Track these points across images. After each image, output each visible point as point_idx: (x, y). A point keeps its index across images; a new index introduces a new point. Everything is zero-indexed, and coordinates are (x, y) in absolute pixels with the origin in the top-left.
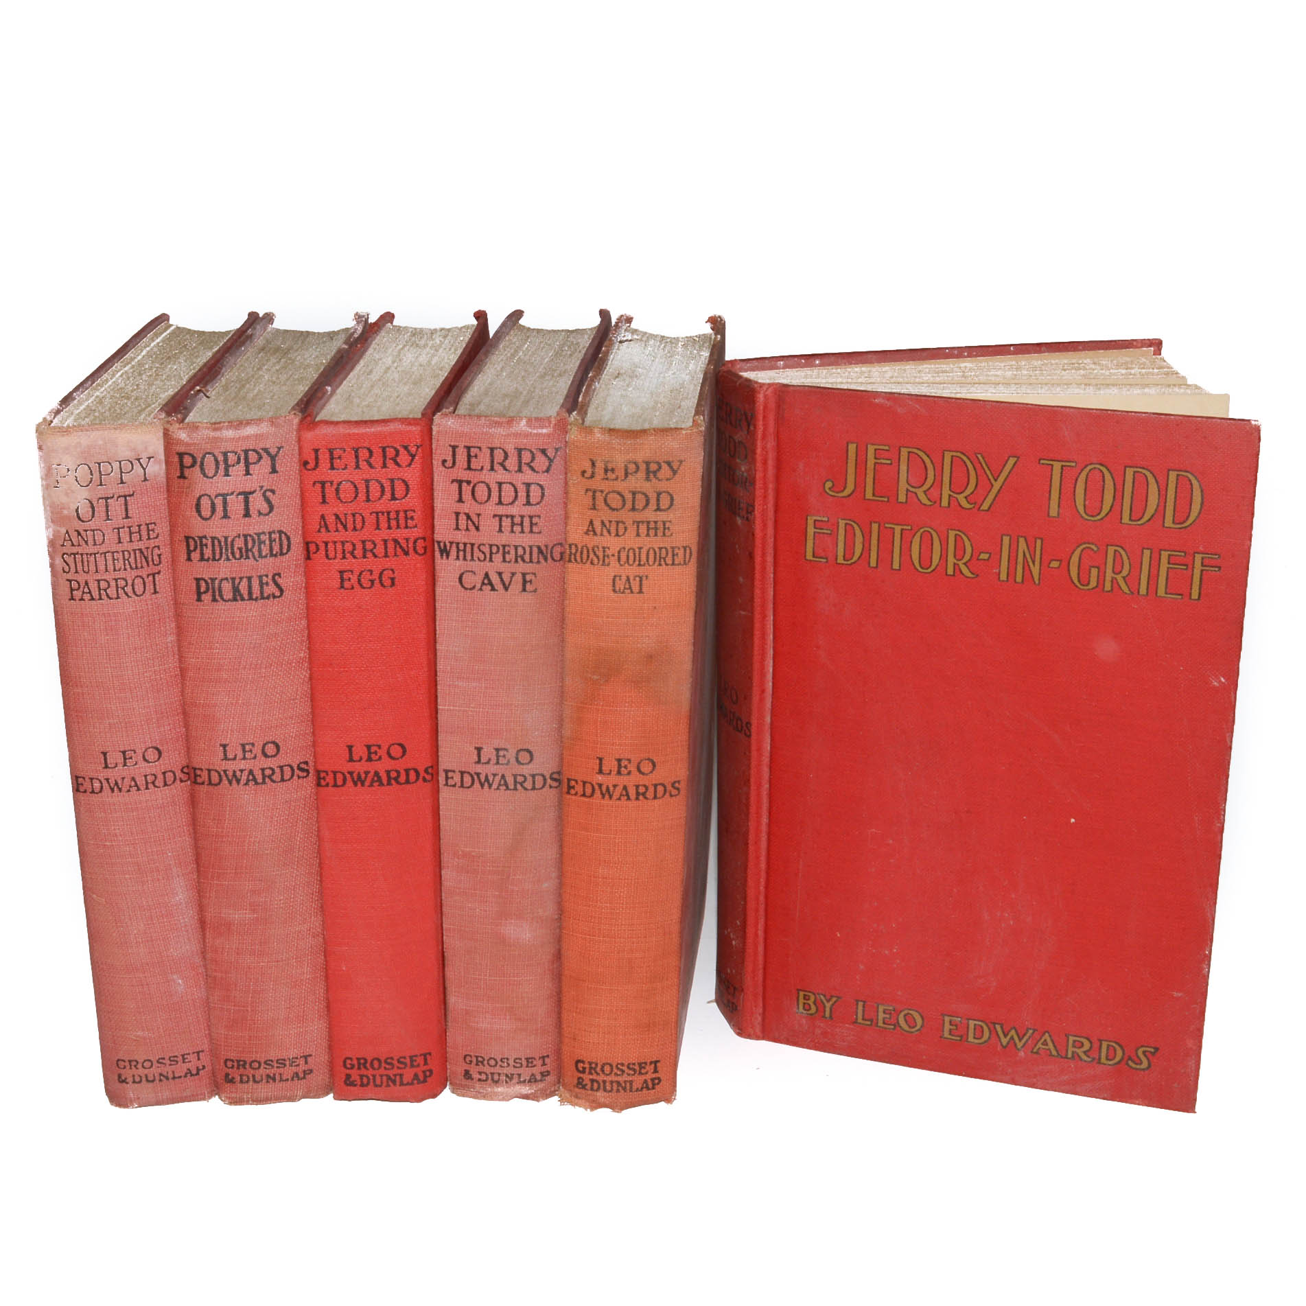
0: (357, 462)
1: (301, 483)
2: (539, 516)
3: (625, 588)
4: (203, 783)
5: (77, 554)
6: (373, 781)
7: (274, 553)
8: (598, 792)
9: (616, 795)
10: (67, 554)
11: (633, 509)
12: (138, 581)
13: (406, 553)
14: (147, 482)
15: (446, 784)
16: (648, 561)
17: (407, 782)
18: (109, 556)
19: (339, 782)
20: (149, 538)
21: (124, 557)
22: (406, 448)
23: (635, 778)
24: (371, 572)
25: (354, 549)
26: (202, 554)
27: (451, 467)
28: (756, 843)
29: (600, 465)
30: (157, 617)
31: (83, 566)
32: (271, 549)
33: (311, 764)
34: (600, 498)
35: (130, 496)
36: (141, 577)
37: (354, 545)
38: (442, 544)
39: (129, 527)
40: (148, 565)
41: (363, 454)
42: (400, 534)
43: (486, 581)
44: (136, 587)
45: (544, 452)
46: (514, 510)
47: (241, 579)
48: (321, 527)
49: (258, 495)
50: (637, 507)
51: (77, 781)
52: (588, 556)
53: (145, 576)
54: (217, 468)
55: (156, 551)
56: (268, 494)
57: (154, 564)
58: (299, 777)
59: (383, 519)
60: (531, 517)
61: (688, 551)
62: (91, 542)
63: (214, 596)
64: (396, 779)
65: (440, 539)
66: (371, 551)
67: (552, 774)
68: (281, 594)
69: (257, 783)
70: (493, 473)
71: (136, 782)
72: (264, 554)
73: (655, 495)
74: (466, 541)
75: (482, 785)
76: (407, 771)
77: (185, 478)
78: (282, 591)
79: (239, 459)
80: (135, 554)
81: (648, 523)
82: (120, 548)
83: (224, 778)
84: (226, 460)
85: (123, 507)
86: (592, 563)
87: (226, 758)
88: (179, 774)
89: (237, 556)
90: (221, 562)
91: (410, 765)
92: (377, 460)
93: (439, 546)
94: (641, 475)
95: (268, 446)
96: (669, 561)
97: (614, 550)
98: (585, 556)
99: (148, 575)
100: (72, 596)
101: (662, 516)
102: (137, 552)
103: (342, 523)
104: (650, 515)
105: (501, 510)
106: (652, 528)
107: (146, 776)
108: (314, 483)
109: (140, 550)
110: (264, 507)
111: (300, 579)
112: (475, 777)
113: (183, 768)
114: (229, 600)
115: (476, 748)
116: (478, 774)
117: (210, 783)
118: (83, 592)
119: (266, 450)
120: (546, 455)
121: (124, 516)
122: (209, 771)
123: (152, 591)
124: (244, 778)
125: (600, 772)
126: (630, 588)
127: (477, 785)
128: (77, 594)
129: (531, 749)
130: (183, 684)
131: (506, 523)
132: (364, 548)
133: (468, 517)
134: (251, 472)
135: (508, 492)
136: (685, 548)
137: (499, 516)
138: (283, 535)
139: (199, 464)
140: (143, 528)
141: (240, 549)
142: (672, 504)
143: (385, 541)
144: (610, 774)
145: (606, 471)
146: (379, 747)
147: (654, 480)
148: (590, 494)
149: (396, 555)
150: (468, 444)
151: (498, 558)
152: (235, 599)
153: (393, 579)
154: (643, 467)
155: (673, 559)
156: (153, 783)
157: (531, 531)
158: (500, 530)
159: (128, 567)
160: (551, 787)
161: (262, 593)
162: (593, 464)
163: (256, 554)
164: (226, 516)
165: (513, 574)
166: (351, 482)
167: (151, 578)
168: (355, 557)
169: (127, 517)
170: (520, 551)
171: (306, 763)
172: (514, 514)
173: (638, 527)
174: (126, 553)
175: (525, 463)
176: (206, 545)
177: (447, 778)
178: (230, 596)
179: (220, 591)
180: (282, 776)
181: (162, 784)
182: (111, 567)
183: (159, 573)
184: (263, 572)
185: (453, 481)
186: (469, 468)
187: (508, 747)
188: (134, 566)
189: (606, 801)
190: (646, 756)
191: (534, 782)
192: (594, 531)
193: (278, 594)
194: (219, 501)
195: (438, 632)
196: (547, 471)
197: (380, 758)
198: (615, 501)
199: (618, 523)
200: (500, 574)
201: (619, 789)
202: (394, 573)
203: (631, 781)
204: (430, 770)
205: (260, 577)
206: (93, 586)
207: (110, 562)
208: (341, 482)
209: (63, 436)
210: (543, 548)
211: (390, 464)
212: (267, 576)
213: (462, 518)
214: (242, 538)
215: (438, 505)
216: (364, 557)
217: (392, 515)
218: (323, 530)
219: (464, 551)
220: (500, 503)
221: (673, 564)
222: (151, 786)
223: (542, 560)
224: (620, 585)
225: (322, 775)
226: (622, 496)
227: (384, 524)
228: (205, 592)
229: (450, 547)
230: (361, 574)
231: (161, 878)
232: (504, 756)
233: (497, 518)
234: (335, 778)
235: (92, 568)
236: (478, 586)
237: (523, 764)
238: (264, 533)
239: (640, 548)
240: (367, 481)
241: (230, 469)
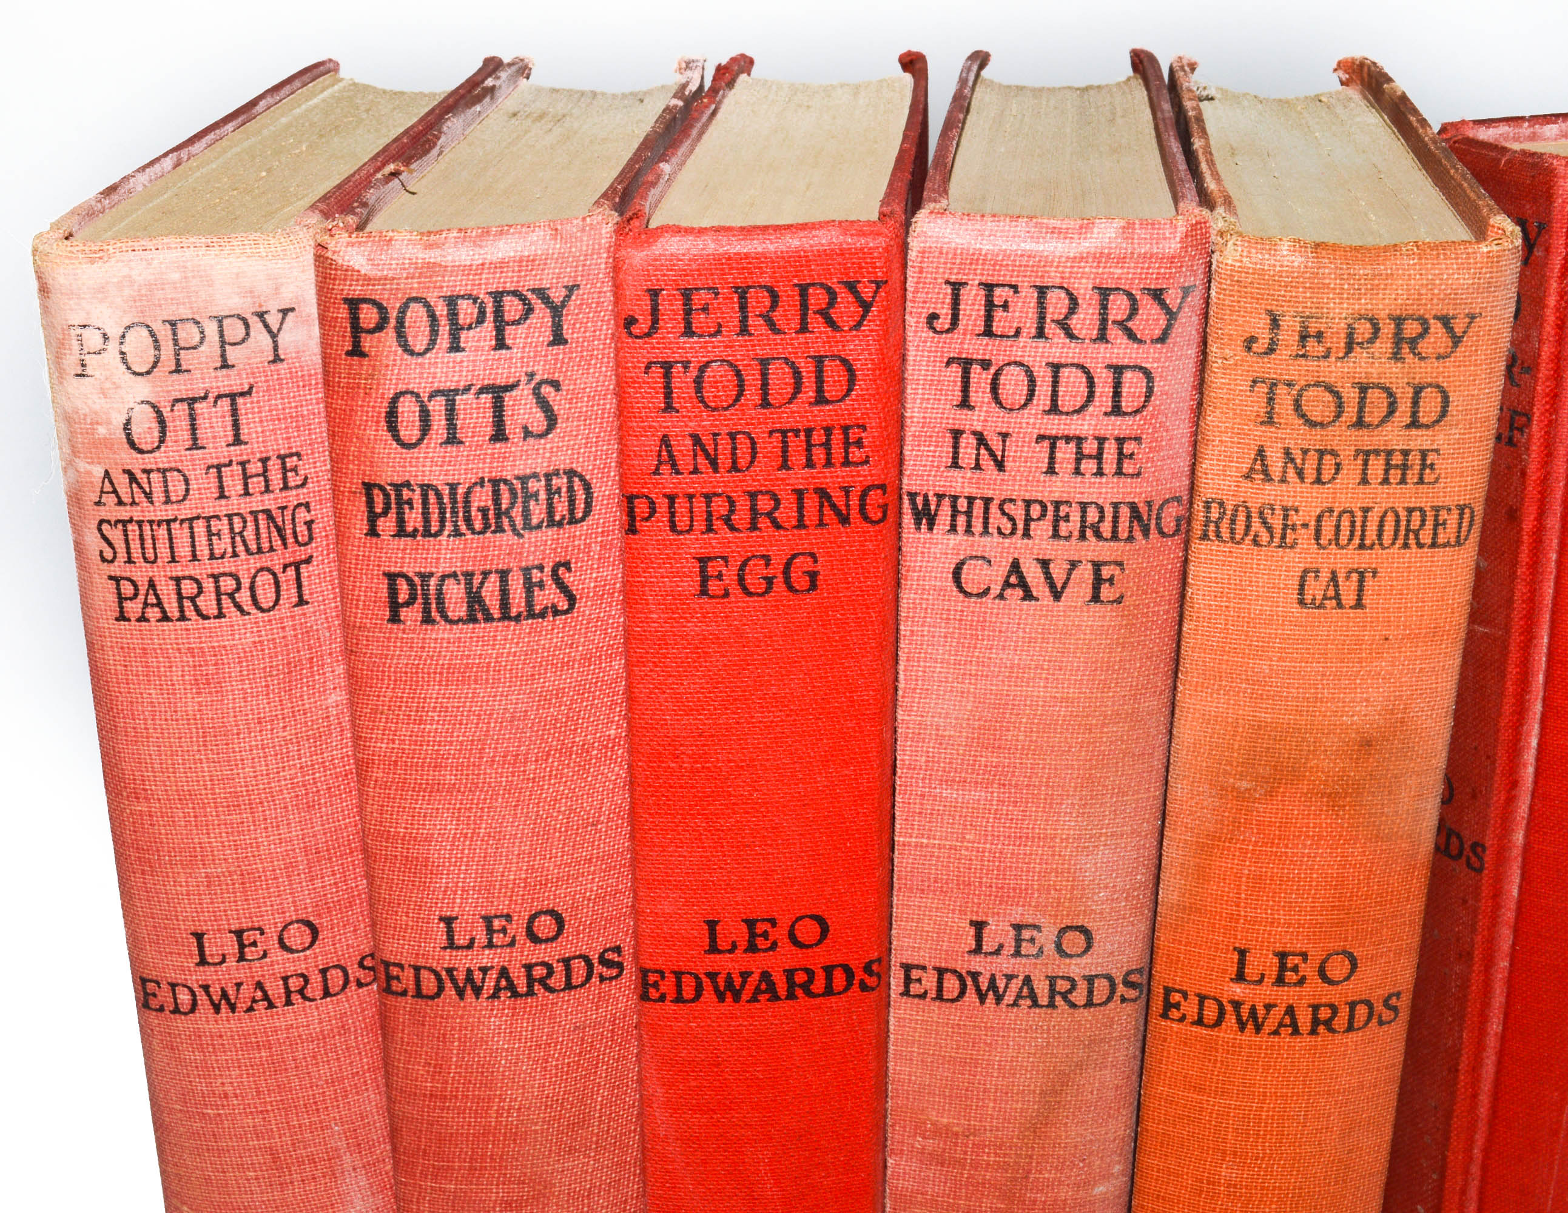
0: (744, 320)
1: (618, 365)
2: (1138, 439)
3: (1325, 598)
4: (404, 993)
5: (131, 521)
6: (758, 991)
7: (557, 518)
8: (1231, 1019)
9: (1270, 1024)
10: (109, 522)
11: (1360, 423)
12: (265, 579)
13: (844, 520)
14: (280, 366)
15: (906, 993)
16: (1380, 536)
17: (829, 991)
18: (200, 528)
19: (688, 992)
20: (286, 487)
21: (232, 529)
22: (852, 287)
23: (1315, 990)
24: (767, 559)
25: (732, 511)
26: (401, 521)
27: (948, 331)
28: (1474, 1069)
29: (1290, 326)
30: (305, 654)
31: (143, 548)
32: (551, 510)
33: (628, 951)
34: (1284, 398)
35: (242, 394)
36: (269, 570)
37: (731, 502)
38: (919, 500)
39: (243, 464)
40: (285, 544)
41: (758, 301)
42: (834, 478)
43: (1013, 580)
44: (259, 592)
45: (1157, 295)
46: (1084, 425)
47: (486, 574)
48: (660, 463)
49: (524, 392)
50: (1367, 419)
51: (144, 988)
52: (1248, 527)
53: (278, 569)
54: (434, 332)
55: (302, 515)
56: (546, 390)
57: (297, 541)
58: (602, 979)
59: (796, 444)
60: (1120, 441)
61: (1467, 516)
62: (158, 495)
63: (427, 611)
64: (806, 988)
65: (914, 489)
66: (769, 515)
67: (1128, 973)
68: (571, 606)
69: (515, 994)
70: (1041, 343)
71: (265, 992)
72: (535, 521)
73: (1410, 391)
74: (974, 491)
75: (982, 997)
76: (828, 970)
77: (363, 355)
78: (572, 599)
79: (482, 313)
80: (256, 520)
81: (1389, 453)
82: (223, 508)
83: (448, 985)
84: (453, 315)
85: (229, 419)
86: (1256, 542)
87: (451, 945)
88: (354, 972)
89: (478, 525)
90: (443, 538)
91: (837, 958)
92: (787, 315)
93: (913, 502)
94: (1384, 346)
95: (545, 284)
96: (1426, 537)
97: (1307, 514)
98: (1240, 527)
99: (285, 567)
100: (122, 612)
101: (1420, 440)
102: (261, 516)
103: (707, 455)
104: (1394, 436)
105: (1055, 425)
106: (1397, 466)
107: (285, 979)
108: (648, 368)
109: (267, 512)
110: (537, 420)
111: (613, 574)
112: (969, 982)
113: (363, 958)
114: (460, 620)
115: (972, 923)
116: (975, 976)
117: (419, 994)
118: (146, 604)
119: (541, 293)
120: (1162, 304)
121: (231, 439)
122: (417, 969)
123: (295, 600)
124: (490, 984)
125: (1240, 977)
126: (1337, 597)
127: (971, 996)
128: (133, 608)
129: (1090, 926)
130: (361, 793)
131: (1066, 452)
132: (753, 509)
133: (981, 440)
134: (509, 342)
135: (1073, 384)
136: (1461, 509)
137: (1049, 437)
138: (576, 479)
139: (393, 322)
140: (274, 465)
141: (484, 511)
142: (1444, 413)
143: (799, 494)
144: (1260, 981)
145: (1303, 337)
146: (773, 922)
147: (1410, 358)
148: (1263, 389)
149: (821, 524)
150: (990, 280)
151: (1042, 529)
152: (472, 619)
153: (813, 576)
154: (1388, 329)
155: (1435, 534)
156: (301, 992)
157: (1119, 472)
158: (1051, 470)
159: (240, 548)
160: (1123, 1000)
161: (530, 603)
162: (1275, 323)
163: (519, 521)
164: (452, 439)
165: (1074, 564)
166: (730, 364)
167: (291, 572)
168: (732, 528)
169: (237, 441)
170: (1092, 515)
171: (618, 950)
172: (1083, 434)
173: (1366, 463)
174: (236, 520)
175: (1114, 322)
176: (410, 502)
177: (908, 980)
178: (462, 612)
179: (440, 601)
180: (568, 977)
181: (319, 993)
182: (203, 551)
183: (308, 561)
184: (532, 560)
185: (948, 364)
186: (988, 332)
187: (1042, 921)
188: (253, 547)
189: (1249, 1036)
190: (1339, 945)
191: (1090, 992)
192: (1265, 472)
193: (563, 605)
194: (437, 406)
195: (901, 685)
196: (1162, 339)
197: (774, 945)
198: (1319, 405)
199: (1321, 453)
200: (1045, 564)
201: (1278, 1013)
202: (816, 561)
203: (1301, 998)
204: (875, 967)
205: (527, 571)
206: (166, 591)
207: (202, 540)
208: (707, 364)
209: (92, 261)
210: (1143, 509)
211: (816, 323)
212: (541, 568)
213: (968, 443)
214: (488, 488)
215: (914, 412)
216: (754, 527)
217: (818, 437)
218: (665, 469)
219: (969, 514)
220: (1054, 409)
221: (1434, 545)
222: (296, 998)
223: (1138, 535)
224: (1315, 589)
225: (652, 978)
226: (1337, 395)
227: (798, 458)
228: (408, 604)
229: (938, 505)
230: (744, 564)
231: (318, 1174)
232: (1032, 940)
233: (1046, 444)
234: (679, 985)
235: (164, 551)
236: (996, 589)
237: (1071, 956)
238: (535, 475)
239: (1366, 510)
240: (764, 363)
241: (463, 335)
